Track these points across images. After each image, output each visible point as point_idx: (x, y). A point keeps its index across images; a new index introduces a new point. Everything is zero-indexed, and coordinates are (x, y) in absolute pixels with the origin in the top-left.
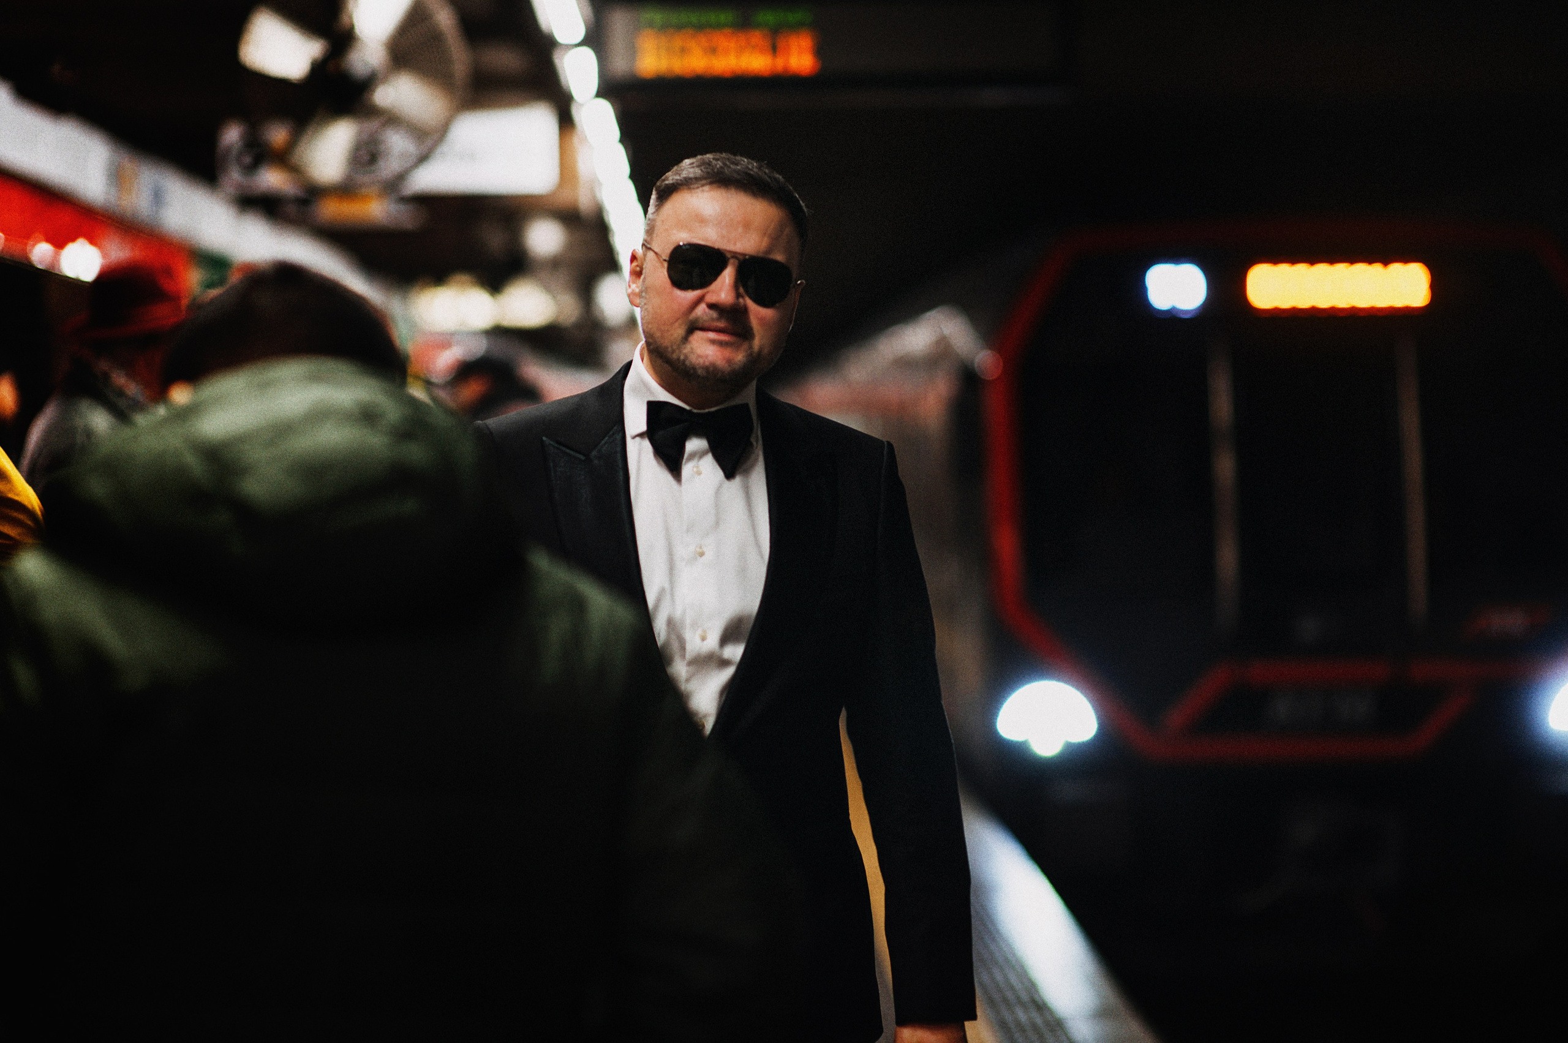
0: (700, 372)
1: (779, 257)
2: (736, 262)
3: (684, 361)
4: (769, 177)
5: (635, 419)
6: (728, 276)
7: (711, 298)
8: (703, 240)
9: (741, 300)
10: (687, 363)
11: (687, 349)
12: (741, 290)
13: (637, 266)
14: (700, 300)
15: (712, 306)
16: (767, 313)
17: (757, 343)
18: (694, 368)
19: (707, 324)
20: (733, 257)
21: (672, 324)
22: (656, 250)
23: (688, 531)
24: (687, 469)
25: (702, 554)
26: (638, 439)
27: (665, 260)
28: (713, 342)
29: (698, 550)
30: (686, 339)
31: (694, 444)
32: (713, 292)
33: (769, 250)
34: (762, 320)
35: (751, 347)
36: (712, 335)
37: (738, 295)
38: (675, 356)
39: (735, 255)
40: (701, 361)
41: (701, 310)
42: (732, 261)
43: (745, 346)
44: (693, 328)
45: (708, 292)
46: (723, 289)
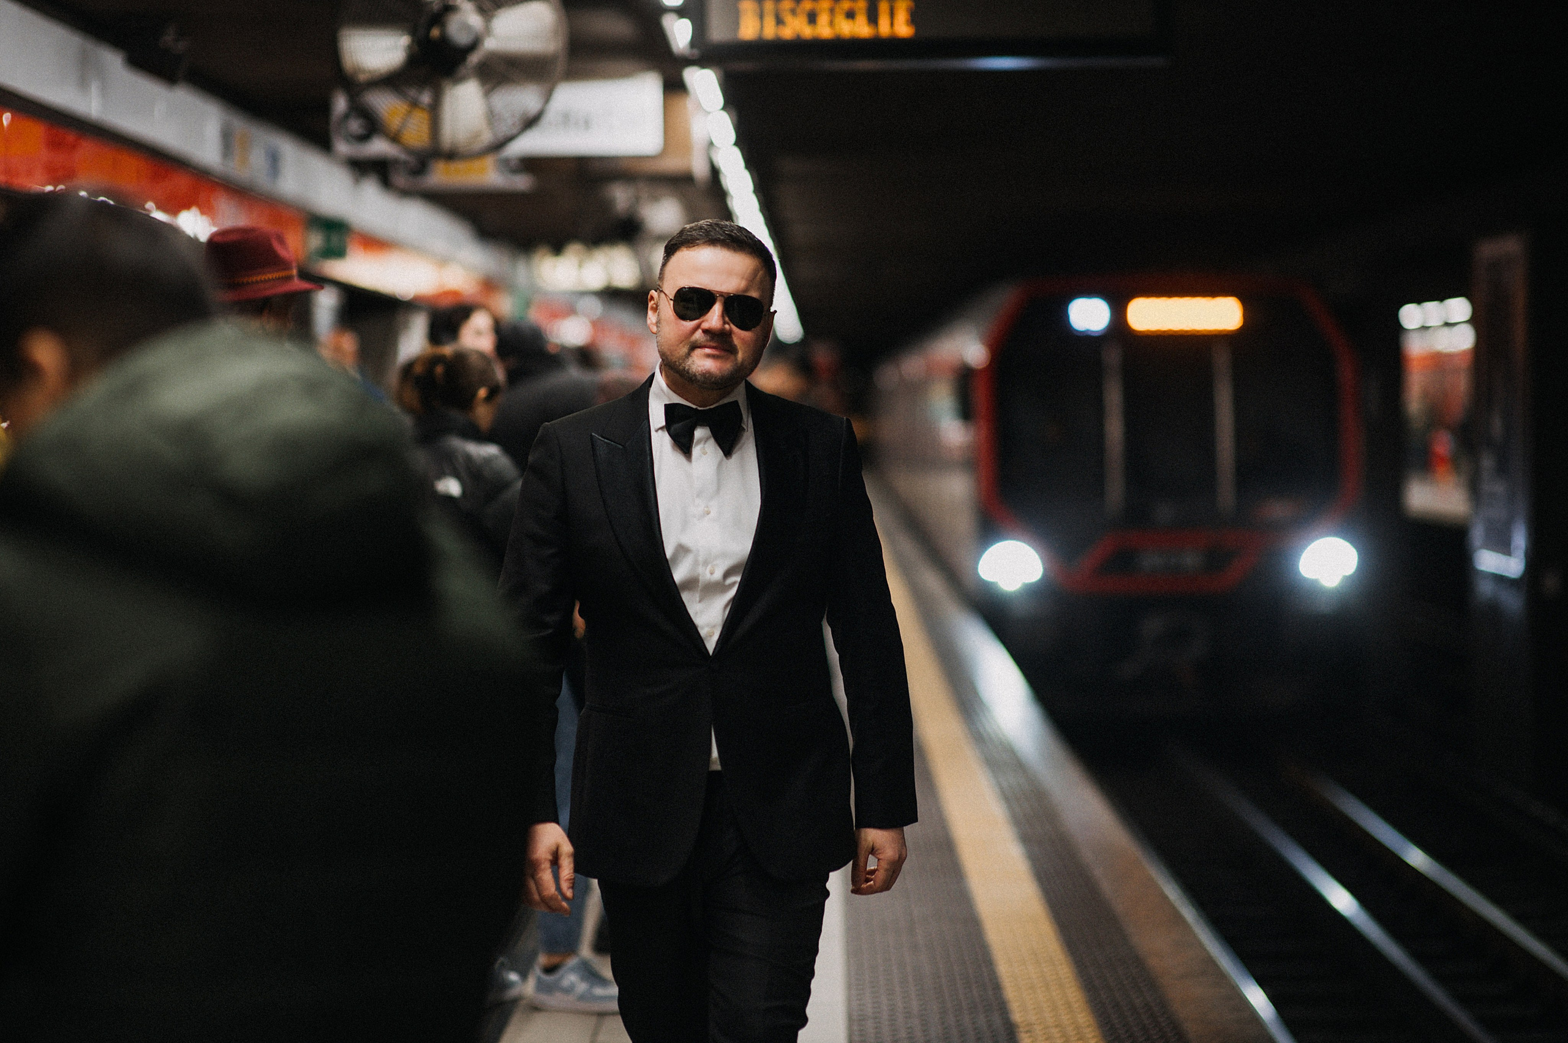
0: (699, 377)
1: (754, 294)
2: (723, 299)
3: (688, 370)
4: (746, 237)
5: (657, 416)
6: (717, 309)
7: (705, 325)
8: (698, 284)
9: (727, 326)
10: (690, 371)
11: (689, 362)
12: (727, 319)
13: (654, 304)
14: (698, 327)
15: (706, 331)
16: (746, 335)
17: (740, 356)
18: (695, 375)
19: (703, 344)
20: (720, 296)
21: (678, 345)
22: (666, 292)
23: (698, 496)
24: (696, 451)
25: (708, 513)
26: (660, 431)
27: (671, 300)
28: (708, 356)
29: (706, 509)
30: (689, 355)
31: (700, 433)
32: (707, 321)
33: (747, 289)
34: (743, 340)
35: (736, 359)
36: (707, 351)
37: (725, 323)
38: (681, 368)
39: (721, 294)
40: (700, 369)
41: (698, 335)
42: (718, 298)
43: (732, 357)
44: (694, 347)
45: (703, 321)
46: (714, 318)
